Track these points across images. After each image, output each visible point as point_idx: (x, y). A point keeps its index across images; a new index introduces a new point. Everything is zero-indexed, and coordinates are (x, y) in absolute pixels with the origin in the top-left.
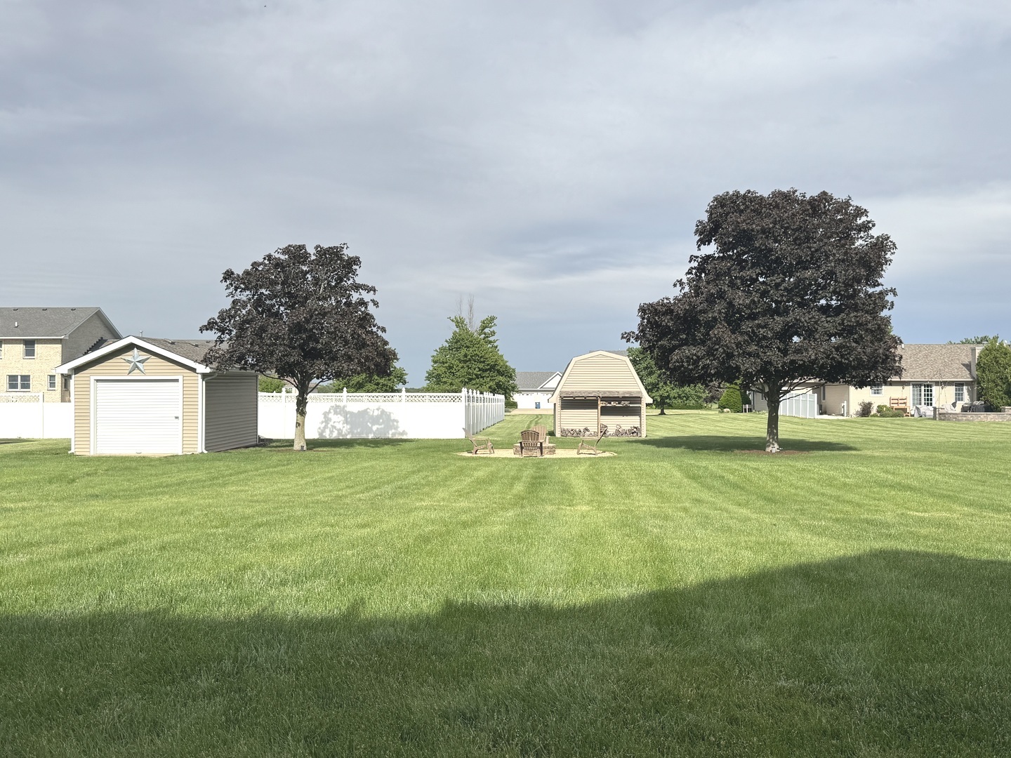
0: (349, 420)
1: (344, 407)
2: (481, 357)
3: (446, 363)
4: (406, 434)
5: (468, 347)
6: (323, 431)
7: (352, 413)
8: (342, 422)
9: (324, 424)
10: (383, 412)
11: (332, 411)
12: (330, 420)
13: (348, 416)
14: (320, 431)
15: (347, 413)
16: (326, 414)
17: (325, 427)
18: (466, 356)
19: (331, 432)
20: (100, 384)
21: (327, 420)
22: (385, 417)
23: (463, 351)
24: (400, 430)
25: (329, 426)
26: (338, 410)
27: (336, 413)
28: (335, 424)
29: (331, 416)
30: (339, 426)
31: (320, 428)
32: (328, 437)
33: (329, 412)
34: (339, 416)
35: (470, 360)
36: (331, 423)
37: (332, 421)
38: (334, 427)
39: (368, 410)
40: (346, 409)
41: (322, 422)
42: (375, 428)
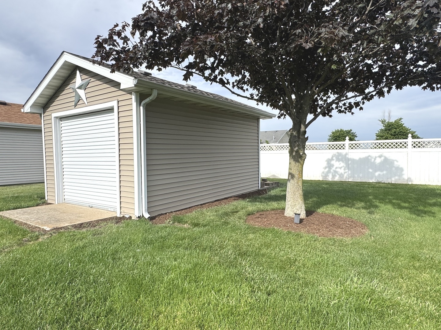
0: (350, 166)
1: (346, 154)
2: (404, 133)
3: (384, 136)
4: (412, 181)
5: (395, 128)
6: (327, 175)
7: (353, 160)
8: (343, 168)
9: (327, 169)
10: (386, 159)
11: (334, 158)
12: (333, 166)
13: (350, 162)
14: (323, 175)
15: (349, 159)
16: (329, 161)
17: (329, 172)
18: (395, 132)
19: (334, 176)
20: (65, 123)
21: (329, 165)
22: (387, 163)
23: (394, 130)
24: (405, 177)
25: (332, 171)
26: (340, 158)
27: (338, 160)
28: (338, 170)
29: (333, 162)
30: (342, 171)
31: (323, 173)
32: (330, 180)
33: (332, 159)
34: (341, 162)
35: (397, 134)
36: (334, 169)
37: (335, 167)
38: (336, 172)
39: (370, 158)
40: (347, 156)
41: (325, 168)
42: (377, 174)
